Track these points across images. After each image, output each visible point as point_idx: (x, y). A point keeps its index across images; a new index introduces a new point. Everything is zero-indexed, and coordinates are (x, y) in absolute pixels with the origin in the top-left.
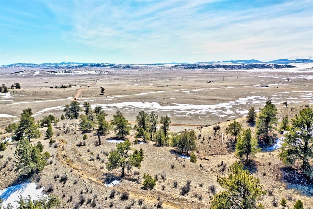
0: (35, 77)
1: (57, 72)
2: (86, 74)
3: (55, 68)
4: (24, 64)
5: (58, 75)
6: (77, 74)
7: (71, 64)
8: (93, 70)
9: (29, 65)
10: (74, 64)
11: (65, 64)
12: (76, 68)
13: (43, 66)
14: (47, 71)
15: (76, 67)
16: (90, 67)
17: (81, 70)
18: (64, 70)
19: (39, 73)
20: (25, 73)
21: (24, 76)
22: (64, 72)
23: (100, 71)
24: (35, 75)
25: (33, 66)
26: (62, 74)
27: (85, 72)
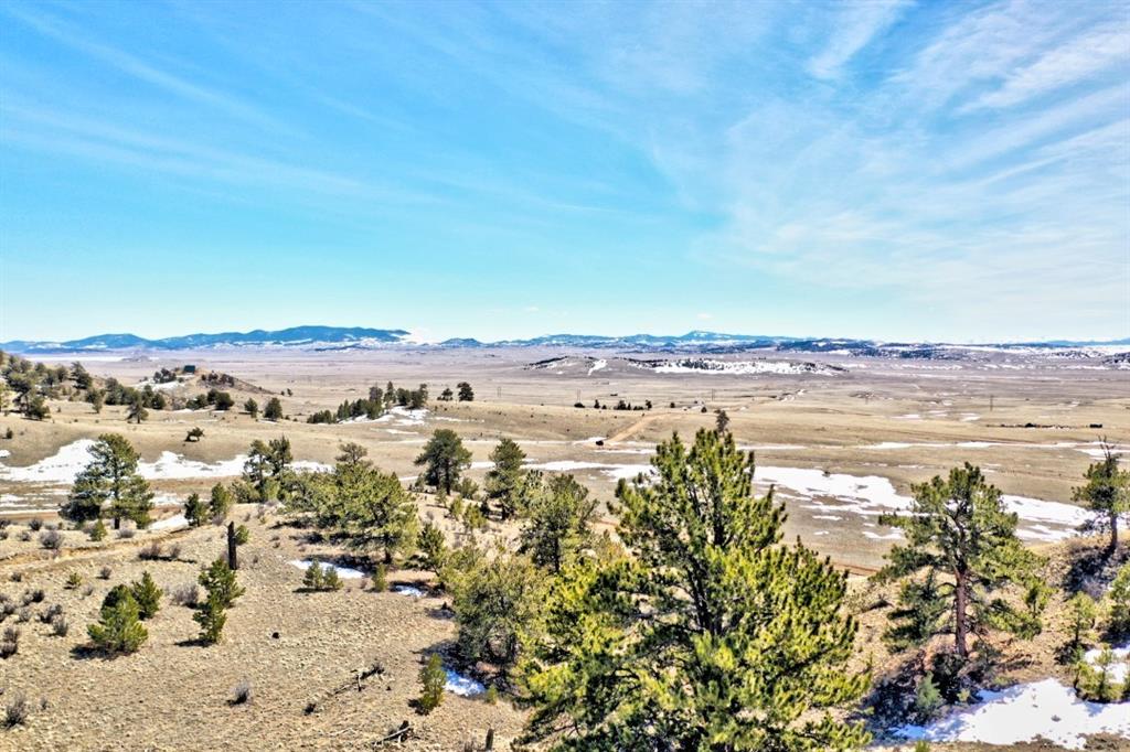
0: (591, 377)
1: (662, 363)
2: (755, 374)
3: (664, 351)
4: (575, 337)
5: (662, 373)
6: (726, 371)
7: (716, 339)
8: (781, 361)
9: (590, 342)
10: (727, 339)
11: (698, 338)
12: (732, 352)
13: (627, 344)
14: (631, 360)
15: (731, 350)
16: (778, 350)
17: (739, 360)
18: (684, 358)
19: (607, 367)
20: (565, 364)
21: (560, 373)
22: (684, 365)
23: (808, 364)
24: (594, 372)
25: (598, 343)
26: (675, 369)
27: (754, 365)
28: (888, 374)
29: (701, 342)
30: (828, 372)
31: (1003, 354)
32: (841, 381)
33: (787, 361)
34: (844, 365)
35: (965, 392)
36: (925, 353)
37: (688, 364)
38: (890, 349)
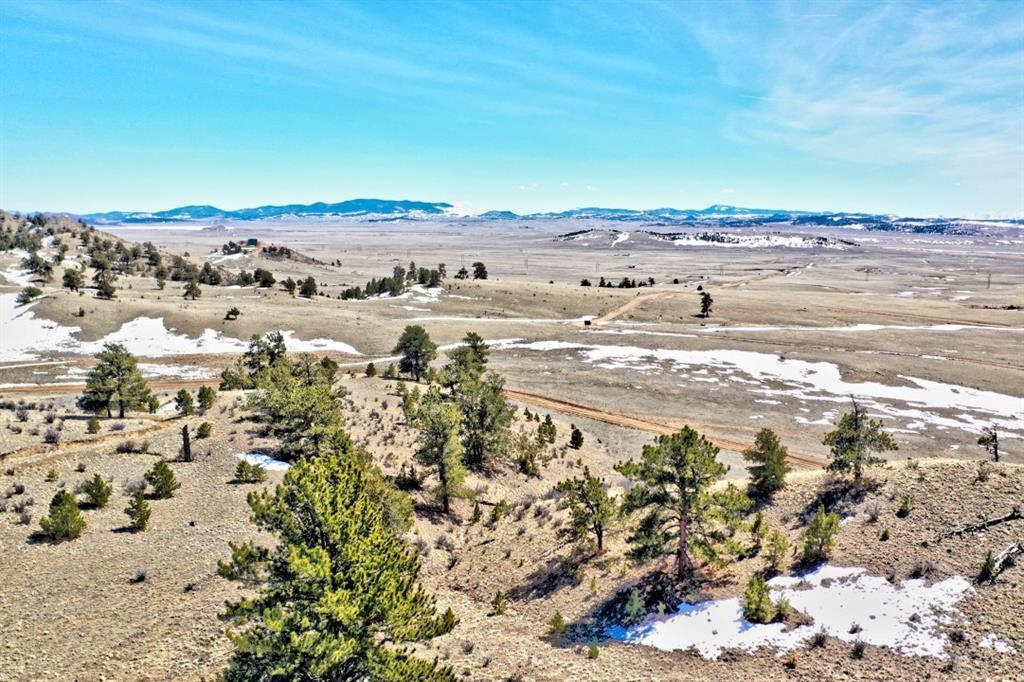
0: (615, 249)
1: (681, 237)
2: (769, 247)
3: (684, 224)
4: (603, 210)
5: (681, 246)
6: (741, 244)
7: (736, 213)
8: (795, 235)
9: (616, 215)
10: (746, 213)
11: (719, 212)
12: (749, 226)
13: (651, 217)
14: (652, 233)
15: (749, 224)
16: (794, 224)
17: (754, 234)
18: (702, 231)
19: (629, 239)
20: (591, 237)
21: (586, 244)
22: (701, 238)
23: (820, 239)
24: (618, 244)
25: (624, 216)
26: (693, 242)
27: (768, 239)
28: (898, 249)
29: (721, 216)
30: (839, 246)
31: (1018, 230)
32: (851, 256)
33: (800, 235)
34: (856, 239)
35: (971, 268)
36: (938, 228)
37: (705, 238)
38: (904, 224)
